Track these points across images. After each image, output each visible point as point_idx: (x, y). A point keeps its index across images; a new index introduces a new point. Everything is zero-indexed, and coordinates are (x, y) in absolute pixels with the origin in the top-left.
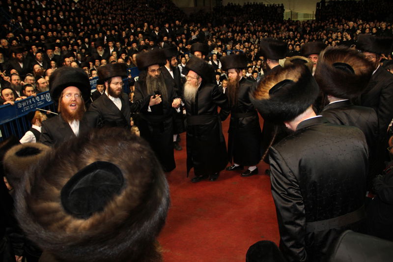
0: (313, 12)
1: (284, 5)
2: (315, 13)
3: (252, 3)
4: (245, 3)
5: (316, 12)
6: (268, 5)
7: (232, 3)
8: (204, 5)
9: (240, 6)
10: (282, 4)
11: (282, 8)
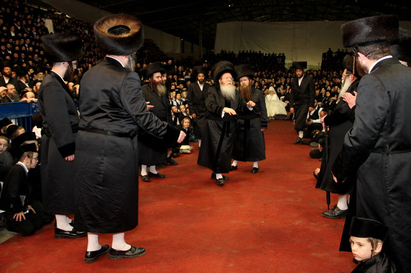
0: (319, 63)
1: (285, 55)
2: (320, 65)
3: (249, 52)
4: (240, 51)
5: (322, 63)
6: (266, 54)
7: (225, 51)
8: (192, 52)
9: (235, 54)
10: (283, 54)
11: (283, 57)
